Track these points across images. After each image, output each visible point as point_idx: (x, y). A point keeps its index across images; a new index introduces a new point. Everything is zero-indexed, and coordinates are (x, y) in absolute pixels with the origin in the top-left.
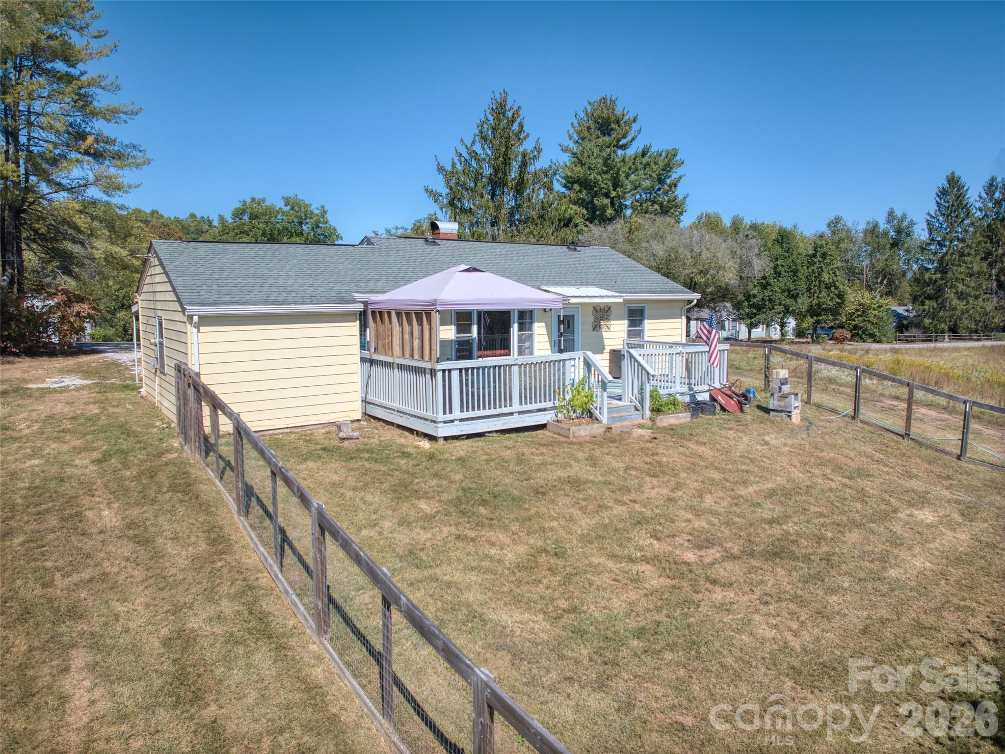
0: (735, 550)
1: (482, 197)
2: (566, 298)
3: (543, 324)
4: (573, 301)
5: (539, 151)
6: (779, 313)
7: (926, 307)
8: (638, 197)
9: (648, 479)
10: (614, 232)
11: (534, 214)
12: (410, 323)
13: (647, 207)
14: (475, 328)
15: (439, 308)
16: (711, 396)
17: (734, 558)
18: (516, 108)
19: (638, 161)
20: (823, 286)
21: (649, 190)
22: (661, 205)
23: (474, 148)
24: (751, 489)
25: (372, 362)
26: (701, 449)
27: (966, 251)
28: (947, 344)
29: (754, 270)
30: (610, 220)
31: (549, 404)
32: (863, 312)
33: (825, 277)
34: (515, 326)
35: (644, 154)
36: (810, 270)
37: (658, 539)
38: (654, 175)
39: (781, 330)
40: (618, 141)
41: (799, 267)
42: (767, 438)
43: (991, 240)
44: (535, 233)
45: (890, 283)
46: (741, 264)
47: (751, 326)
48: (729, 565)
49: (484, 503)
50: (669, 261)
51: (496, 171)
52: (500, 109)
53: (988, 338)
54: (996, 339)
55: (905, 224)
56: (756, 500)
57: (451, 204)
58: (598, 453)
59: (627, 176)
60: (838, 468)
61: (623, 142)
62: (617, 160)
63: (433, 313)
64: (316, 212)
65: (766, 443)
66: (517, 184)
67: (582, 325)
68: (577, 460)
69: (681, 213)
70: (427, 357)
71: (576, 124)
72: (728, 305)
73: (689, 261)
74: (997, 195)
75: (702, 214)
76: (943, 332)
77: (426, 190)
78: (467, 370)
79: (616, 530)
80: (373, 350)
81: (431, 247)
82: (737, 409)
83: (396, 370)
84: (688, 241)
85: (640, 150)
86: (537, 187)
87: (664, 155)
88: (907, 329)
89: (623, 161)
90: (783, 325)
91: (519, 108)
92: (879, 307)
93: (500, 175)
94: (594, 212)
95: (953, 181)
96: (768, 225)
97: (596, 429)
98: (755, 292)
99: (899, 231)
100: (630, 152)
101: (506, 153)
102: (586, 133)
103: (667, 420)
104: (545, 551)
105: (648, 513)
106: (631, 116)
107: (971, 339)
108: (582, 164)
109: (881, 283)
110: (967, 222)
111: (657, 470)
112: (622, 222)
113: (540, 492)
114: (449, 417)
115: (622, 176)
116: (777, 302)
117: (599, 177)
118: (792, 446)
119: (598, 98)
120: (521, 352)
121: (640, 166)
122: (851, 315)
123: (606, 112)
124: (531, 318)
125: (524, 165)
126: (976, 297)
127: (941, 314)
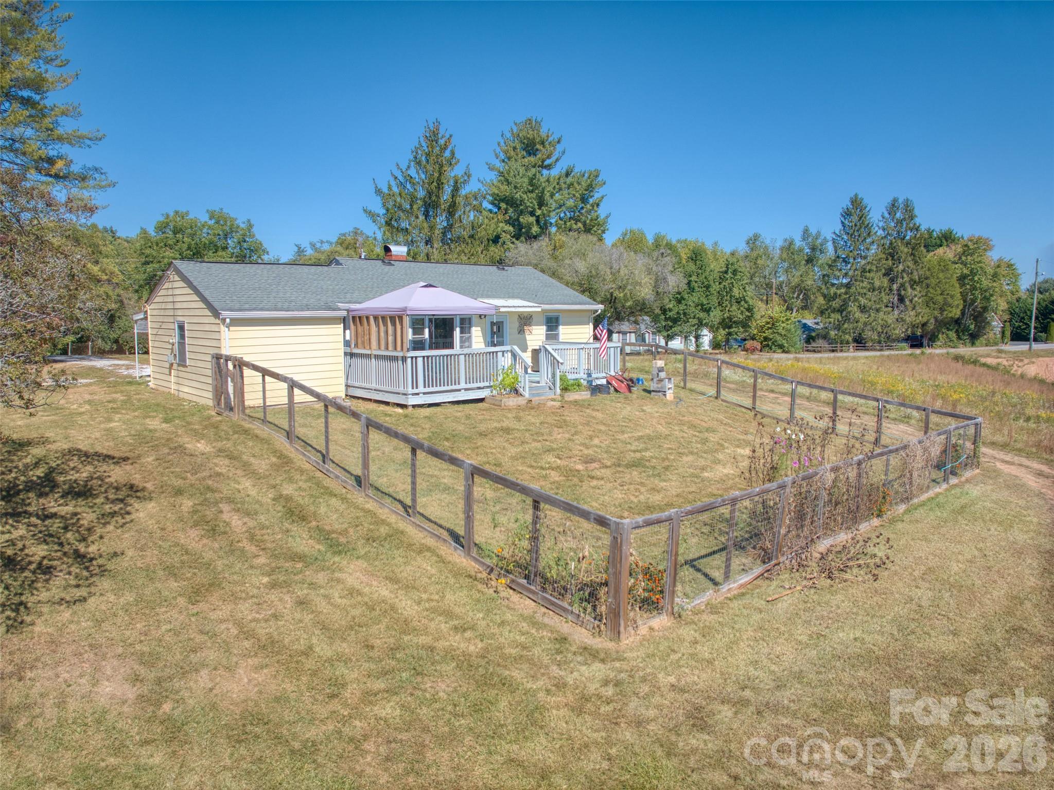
0: (609, 464)
1: (417, 217)
2: (497, 308)
3: (479, 329)
4: (502, 310)
5: (469, 176)
6: (694, 326)
7: (832, 320)
8: (562, 215)
9: (556, 429)
10: (540, 249)
11: (465, 234)
12: (385, 324)
13: (571, 225)
14: (427, 331)
15: (409, 313)
16: (608, 382)
17: (607, 467)
18: (448, 136)
19: (562, 181)
20: (733, 301)
21: (571, 210)
22: (584, 224)
23: (409, 172)
24: (626, 436)
25: (352, 355)
26: (594, 414)
27: (868, 268)
28: (851, 353)
29: (668, 285)
30: (535, 237)
31: (487, 384)
32: (773, 324)
33: (736, 292)
34: (458, 330)
35: (567, 174)
36: (722, 286)
37: (560, 459)
38: (577, 195)
39: (697, 341)
40: (543, 161)
41: (711, 283)
42: (645, 408)
43: (893, 257)
44: (466, 251)
45: (806, 298)
46: (657, 281)
47: (669, 338)
48: (603, 471)
49: (447, 439)
50: (590, 277)
51: (430, 194)
52: (433, 137)
53: (890, 348)
54: (897, 349)
55: (819, 241)
56: (628, 440)
57: (388, 223)
58: (522, 414)
59: (552, 196)
60: (693, 426)
61: (547, 162)
62: (542, 180)
63: (404, 317)
64: (242, 226)
65: (643, 411)
66: (450, 206)
67: (510, 329)
68: (507, 418)
69: (603, 232)
70: (399, 348)
71: (502, 144)
72: (646, 318)
73: (609, 277)
74: (899, 215)
75: (627, 231)
76: (848, 343)
77: (365, 211)
78: (428, 357)
79: (533, 454)
80: (353, 346)
81: (388, 267)
82: (626, 390)
83: (373, 360)
84: (608, 258)
85: (564, 171)
86: (468, 209)
87: (586, 175)
88: (814, 340)
89: (548, 181)
90: (697, 337)
91: (451, 136)
92: (787, 320)
93: (434, 198)
94: (520, 230)
95: (856, 202)
96: (690, 242)
97: (521, 401)
98: (671, 306)
99: (813, 249)
100: (555, 172)
101: (439, 179)
102: (512, 153)
103: (572, 396)
104: (488, 463)
105: (555, 446)
106: (555, 137)
107: (875, 350)
108: (509, 183)
109: (798, 297)
110: (869, 240)
111: (562, 424)
112: (547, 239)
113: (483, 435)
114: (416, 391)
115: (547, 196)
116: (692, 315)
117: (525, 196)
118: (663, 413)
119: (524, 119)
120: (461, 347)
121: (563, 186)
122: (762, 327)
123: (531, 133)
124: (470, 323)
125: (456, 189)
126: (878, 310)
127: (846, 326)
